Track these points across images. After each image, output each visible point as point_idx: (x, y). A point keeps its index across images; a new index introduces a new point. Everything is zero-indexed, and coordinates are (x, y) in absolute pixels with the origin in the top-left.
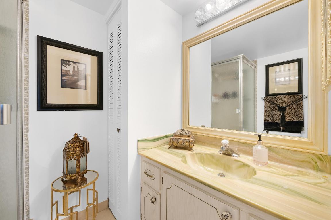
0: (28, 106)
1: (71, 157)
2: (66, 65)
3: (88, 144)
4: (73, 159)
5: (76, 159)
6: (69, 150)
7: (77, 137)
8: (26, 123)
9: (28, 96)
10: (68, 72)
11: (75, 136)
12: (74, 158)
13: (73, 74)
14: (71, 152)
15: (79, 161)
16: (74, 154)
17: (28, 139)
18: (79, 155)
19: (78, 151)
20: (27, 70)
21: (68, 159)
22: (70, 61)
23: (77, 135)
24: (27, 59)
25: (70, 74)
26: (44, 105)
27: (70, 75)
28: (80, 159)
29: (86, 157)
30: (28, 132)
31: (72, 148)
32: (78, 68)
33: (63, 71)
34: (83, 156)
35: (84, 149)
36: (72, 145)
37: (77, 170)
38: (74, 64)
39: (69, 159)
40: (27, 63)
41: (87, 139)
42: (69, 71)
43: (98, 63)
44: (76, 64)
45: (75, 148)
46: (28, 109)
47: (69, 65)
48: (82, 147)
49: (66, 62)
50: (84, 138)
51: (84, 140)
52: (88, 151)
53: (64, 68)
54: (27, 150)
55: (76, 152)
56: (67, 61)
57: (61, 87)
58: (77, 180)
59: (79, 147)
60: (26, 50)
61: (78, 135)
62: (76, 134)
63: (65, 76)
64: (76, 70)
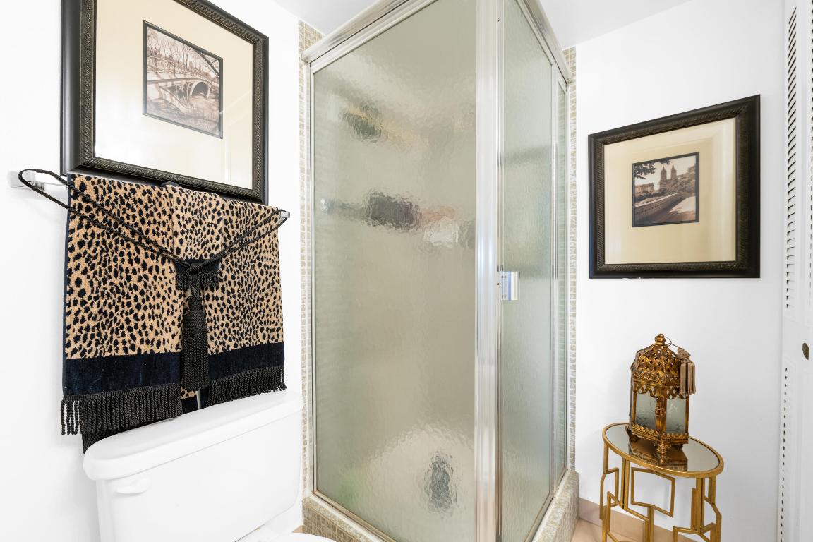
0: (575, 270)
1: (645, 387)
2: (643, 174)
3: (690, 368)
4: (648, 393)
5: (656, 395)
6: (641, 369)
7: (664, 345)
8: (572, 300)
9: (575, 252)
10: (649, 189)
11: (658, 341)
12: (650, 391)
13: (660, 190)
14: (644, 374)
15: (662, 404)
16: (650, 382)
17: (574, 329)
18: (663, 389)
19: (661, 379)
20: (575, 206)
21: (638, 388)
22: (652, 162)
23: (662, 339)
24: (574, 185)
25: (654, 192)
26: (599, 268)
27: (652, 193)
28: (666, 400)
29: (685, 401)
30: (574, 315)
31: (647, 367)
32: (674, 171)
33: (637, 190)
34: (674, 396)
35: (679, 378)
36: (648, 360)
37: (658, 423)
38: (665, 165)
39: (640, 391)
40: (574, 193)
41: (688, 356)
42: (651, 185)
43: (739, 136)
44: (668, 163)
45: (655, 368)
46: (575, 276)
47: (651, 171)
48: (672, 373)
49: (644, 166)
50: (680, 350)
51: (681, 357)
52: (690, 388)
53: (639, 182)
54: (574, 348)
55: (655, 378)
56: (645, 163)
57: (633, 227)
58: (657, 447)
59: (662, 370)
60: (573, 171)
61: (664, 340)
62: (659, 336)
63: (642, 198)
64: (669, 177)
